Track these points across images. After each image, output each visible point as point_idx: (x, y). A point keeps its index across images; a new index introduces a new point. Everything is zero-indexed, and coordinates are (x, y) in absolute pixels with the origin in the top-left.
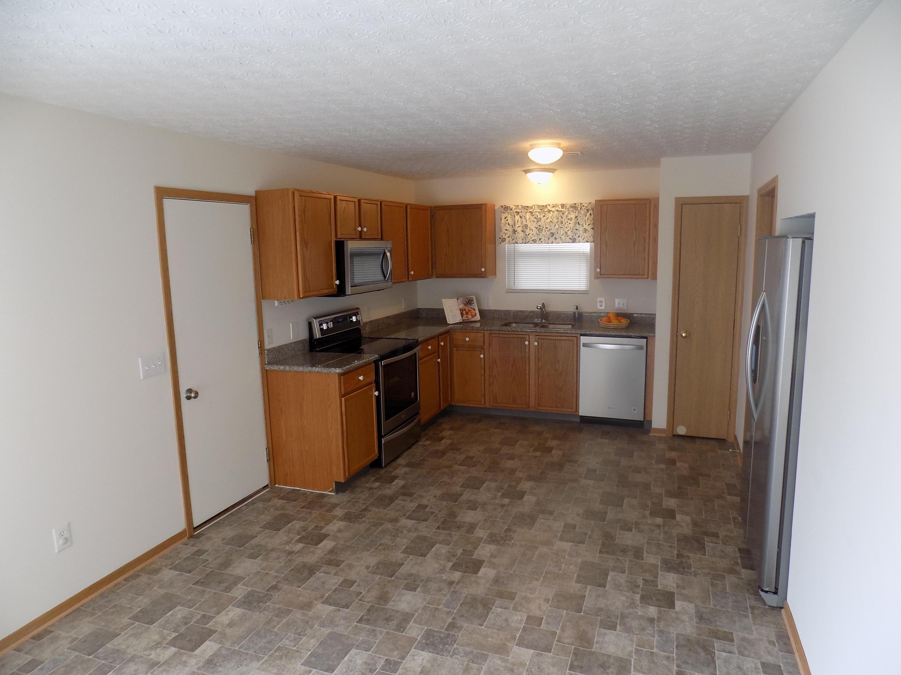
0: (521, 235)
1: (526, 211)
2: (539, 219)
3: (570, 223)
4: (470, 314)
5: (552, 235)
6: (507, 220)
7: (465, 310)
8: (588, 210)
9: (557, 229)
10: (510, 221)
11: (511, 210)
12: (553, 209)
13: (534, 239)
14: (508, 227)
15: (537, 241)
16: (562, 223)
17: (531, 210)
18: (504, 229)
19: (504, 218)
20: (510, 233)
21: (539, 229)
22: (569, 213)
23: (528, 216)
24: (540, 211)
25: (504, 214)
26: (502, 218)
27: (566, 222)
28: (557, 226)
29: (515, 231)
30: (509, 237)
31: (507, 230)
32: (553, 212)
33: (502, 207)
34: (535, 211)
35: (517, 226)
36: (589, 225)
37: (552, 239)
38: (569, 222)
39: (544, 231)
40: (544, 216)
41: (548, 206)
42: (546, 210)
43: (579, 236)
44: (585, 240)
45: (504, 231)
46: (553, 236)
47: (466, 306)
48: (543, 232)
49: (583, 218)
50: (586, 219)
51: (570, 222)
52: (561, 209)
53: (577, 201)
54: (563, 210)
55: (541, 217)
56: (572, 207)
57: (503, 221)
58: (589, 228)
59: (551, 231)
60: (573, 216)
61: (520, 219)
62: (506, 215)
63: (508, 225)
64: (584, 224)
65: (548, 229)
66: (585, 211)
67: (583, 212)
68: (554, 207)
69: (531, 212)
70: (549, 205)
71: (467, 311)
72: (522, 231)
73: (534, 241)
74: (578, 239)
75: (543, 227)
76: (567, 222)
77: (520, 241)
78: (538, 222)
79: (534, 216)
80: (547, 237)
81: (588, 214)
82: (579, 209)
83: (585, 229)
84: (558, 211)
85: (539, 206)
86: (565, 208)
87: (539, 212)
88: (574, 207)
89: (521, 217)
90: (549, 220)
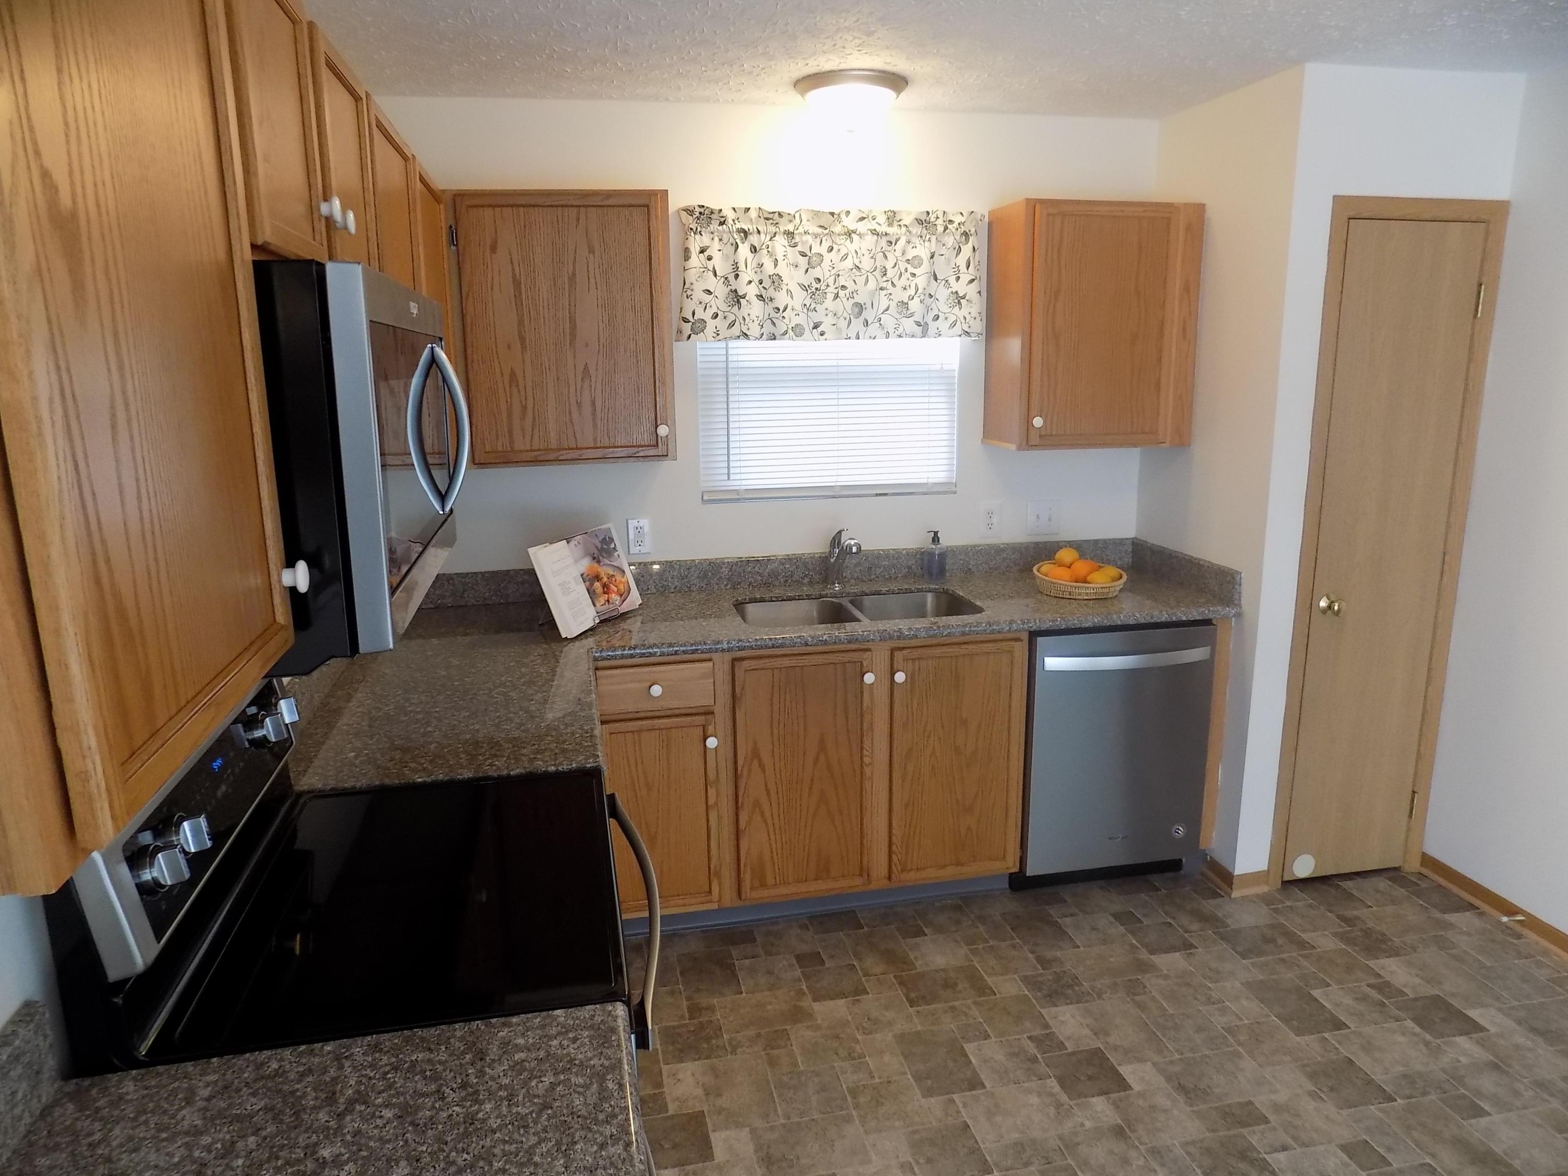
0: (754, 309)
1: (773, 229)
2: (814, 259)
3: (914, 275)
4: (615, 589)
5: (857, 310)
6: (710, 258)
7: (597, 578)
8: (966, 235)
9: (872, 294)
10: (718, 262)
11: (722, 223)
12: (862, 227)
13: (797, 325)
14: (712, 283)
15: (807, 331)
16: (885, 275)
17: (790, 228)
18: (698, 288)
19: (698, 249)
20: (718, 302)
21: (815, 291)
22: (909, 242)
23: (780, 243)
24: (820, 230)
25: (698, 236)
26: (692, 249)
27: (903, 271)
28: (872, 285)
29: (737, 298)
30: (715, 316)
31: (709, 292)
32: (860, 235)
33: (689, 211)
34: (801, 230)
35: (745, 277)
36: (972, 281)
37: (857, 324)
38: (911, 270)
39: (830, 296)
40: (831, 249)
41: (843, 216)
42: (838, 229)
43: (937, 318)
44: (958, 329)
45: (698, 295)
46: (860, 313)
47: (599, 562)
48: (829, 302)
49: (949, 260)
50: (961, 261)
51: (914, 271)
52: (884, 228)
53: (936, 205)
54: (890, 230)
55: (823, 250)
56: (920, 222)
57: (695, 260)
58: (971, 291)
59: (858, 299)
60: (922, 251)
61: (750, 256)
62: (705, 240)
63: (711, 274)
64: (952, 280)
65: (847, 292)
66: (958, 238)
67: (950, 241)
68: (862, 219)
69: (790, 234)
70: (848, 213)
71: (605, 579)
72: (757, 296)
73: (798, 331)
74: (933, 326)
75: (828, 286)
76: (906, 270)
77: (754, 330)
78: (810, 266)
79: (799, 248)
80: (845, 319)
81: (967, 250)
82: (940, 229)
83: (957, 292)
84: (878, 235)
85: (817, 214)
86: (896, 223)
87: (816, 236)
88: (924, 222)
89: (754, 250)
90: (849, 263)
